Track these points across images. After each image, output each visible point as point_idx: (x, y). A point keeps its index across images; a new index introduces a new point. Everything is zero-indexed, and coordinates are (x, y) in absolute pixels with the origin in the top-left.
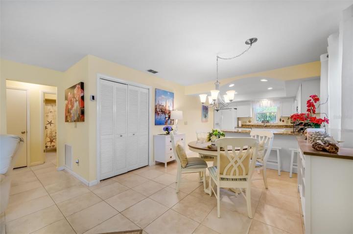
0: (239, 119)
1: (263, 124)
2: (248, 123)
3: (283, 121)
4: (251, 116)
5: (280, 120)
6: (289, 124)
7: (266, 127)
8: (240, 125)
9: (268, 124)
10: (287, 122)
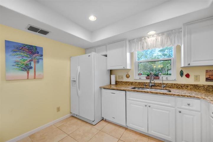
0: (111, 72)
1: (148, 81)
2: (125, 80)
3: (188, 76)
4: (128, 67)
5: (182, 74)
6: (202, 82)
7: (154, 86)
8: (113, 82)
9: (157, 81)
10: (197, 78)
